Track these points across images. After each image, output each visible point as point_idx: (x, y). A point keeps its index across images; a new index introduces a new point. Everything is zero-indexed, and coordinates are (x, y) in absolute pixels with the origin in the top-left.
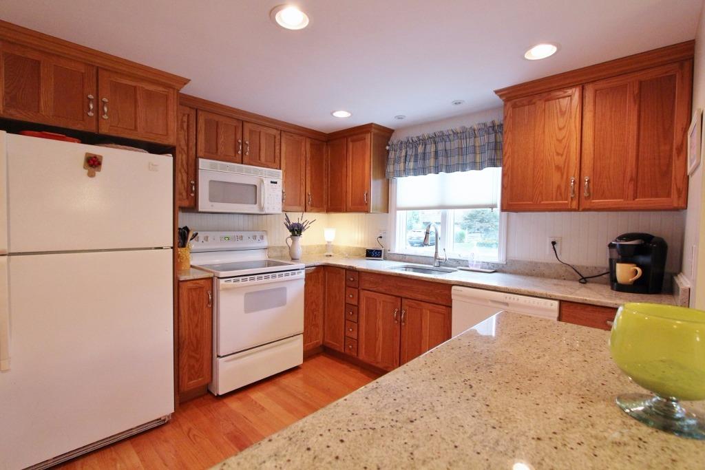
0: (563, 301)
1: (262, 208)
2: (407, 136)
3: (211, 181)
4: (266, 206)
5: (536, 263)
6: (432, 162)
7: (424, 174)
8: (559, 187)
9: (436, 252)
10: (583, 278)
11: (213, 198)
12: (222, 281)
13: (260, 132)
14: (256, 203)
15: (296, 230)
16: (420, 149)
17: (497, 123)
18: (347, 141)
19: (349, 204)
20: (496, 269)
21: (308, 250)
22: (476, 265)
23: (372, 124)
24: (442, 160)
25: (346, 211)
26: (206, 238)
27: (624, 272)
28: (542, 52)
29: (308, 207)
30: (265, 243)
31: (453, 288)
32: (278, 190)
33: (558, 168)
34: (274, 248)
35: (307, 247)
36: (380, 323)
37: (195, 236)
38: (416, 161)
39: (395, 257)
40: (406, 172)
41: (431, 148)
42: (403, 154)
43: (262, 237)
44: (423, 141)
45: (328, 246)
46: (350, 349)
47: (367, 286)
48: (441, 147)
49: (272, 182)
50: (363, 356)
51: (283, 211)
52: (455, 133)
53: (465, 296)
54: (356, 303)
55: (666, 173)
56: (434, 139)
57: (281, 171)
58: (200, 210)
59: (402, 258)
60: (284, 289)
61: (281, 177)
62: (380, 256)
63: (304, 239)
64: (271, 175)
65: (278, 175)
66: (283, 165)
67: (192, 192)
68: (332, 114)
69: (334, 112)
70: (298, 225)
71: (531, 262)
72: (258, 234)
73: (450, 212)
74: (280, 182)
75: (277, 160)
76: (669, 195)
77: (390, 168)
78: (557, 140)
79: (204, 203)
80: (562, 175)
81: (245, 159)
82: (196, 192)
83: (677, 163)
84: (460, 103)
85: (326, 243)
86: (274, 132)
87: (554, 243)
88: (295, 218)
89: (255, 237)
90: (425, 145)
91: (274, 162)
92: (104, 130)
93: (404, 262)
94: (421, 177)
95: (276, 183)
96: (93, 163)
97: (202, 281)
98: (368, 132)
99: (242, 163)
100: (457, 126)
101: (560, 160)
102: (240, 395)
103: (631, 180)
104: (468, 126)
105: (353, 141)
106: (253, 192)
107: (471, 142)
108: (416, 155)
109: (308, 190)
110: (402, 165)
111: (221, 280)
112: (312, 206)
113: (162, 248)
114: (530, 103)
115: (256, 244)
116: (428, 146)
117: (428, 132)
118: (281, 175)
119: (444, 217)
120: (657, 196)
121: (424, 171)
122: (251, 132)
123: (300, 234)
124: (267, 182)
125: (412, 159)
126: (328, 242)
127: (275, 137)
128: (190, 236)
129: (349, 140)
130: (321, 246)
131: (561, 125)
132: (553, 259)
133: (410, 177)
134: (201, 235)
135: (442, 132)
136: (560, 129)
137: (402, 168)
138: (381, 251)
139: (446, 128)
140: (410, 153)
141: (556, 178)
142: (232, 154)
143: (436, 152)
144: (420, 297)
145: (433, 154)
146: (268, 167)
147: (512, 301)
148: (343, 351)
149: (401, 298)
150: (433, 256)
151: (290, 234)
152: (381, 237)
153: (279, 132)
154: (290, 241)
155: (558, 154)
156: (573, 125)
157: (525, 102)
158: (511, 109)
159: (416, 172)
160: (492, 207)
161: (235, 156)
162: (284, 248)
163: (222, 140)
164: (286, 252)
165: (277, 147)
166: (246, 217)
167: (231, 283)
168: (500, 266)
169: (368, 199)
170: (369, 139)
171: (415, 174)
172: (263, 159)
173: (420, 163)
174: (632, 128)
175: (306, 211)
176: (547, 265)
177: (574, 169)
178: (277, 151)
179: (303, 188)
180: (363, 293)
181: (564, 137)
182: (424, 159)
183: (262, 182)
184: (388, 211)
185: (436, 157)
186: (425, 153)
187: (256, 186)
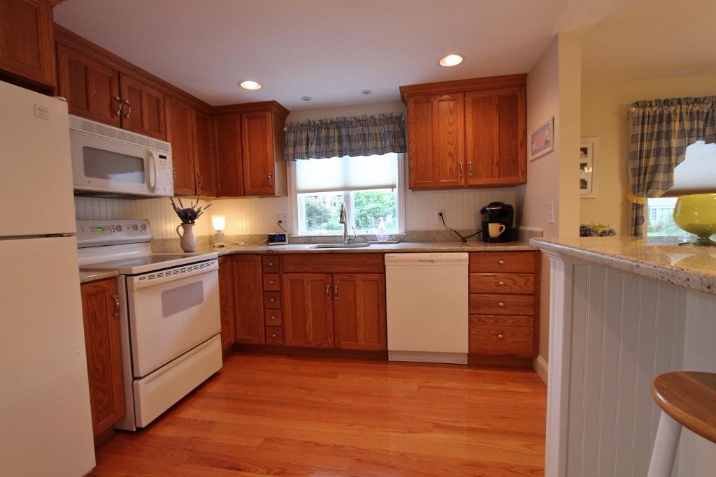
0: (472, 252)
1: (151, 189)
2: (308, 118)
3: (85, 148)
4: (157, 186)
5: (429, 232)
6: (336, 146)
7: (328, 157)
8: (451, 169)
9: (346, 230)
10: (463, 239)
12: (136, 279)
13: (140, 92)
14: (144, 181)
15: (188, 217)
16: (323, 133)
17: (394, 115)
18: (240, 116)
19: (248, 186)
20: (400, 239)
22: (384, 238)
23: (274, 102)
24: (345, 144)
25: (245, 195)
27: (494, 229)
28: (452, 60)
29: (199, 191)
30: (148, 235)
31: (386, 255)
32: (169, 166)
33: (450, 154)
36: (309, 303)
38: (318, 144)
39: (299, 240)
40: (308, 155)
41: (334, 133)
42: (304, 136)
43: (144, 227)
44: (323, 125)
45: (217, 236)
46: (273, 338)
47: (290, 268)
48: (344, 131)
49: (161, 157)
50: (290, 341)
51: (175, 193)
52: (358, 121)
53: (397, 261)
54: (277, 288)
55: (515, 160)
56: (338, 124)
57: (169, 144)
59: (308, 240)
60: (201, 283)
61: (171, 152)
62: (285, 241)
63: (199, 229)
64: (159, 147)
65: (167, 148)
66: (170, 137)
68: (239, 84)
69: (243, 81)
70: (191, 210)
71: (425, 231)
72: (140, 223)
73: (352, 193)
74: (169, 157)
75: (162, 129)
76: (517, 175)
77: (290, 150)
78: (449, 132)
80: (453, 161)
81: (126, 122)
83: (521, 153)
84: (368, 93)
85: (216, 233)
86: (156, 93)
87: (441, 214)
88: (187, 204)
89: (135, 227)
90: (328, 129)
91: (157, 131)
93: (309, 243)
94: (324, 160)
95: (165, 158)
97: (103, 282)
98: (269, 110)
99: (122, 127)
100: (359, 114)
101: (451, 148)
102: (167, 420)
103: (497, 164)
104: (369, 115)
105: (247, 117)
106: (140, 165)
107: (372, 130)
108: (319, 139)
109: (197, 170)
110: (304, 147)
111: (134, 277)
112: (202, 189)
113: (61, 235)
114: (428, 101)
115: (137, 235)
116: (331, 131)
117: (333, 116)
118: (170, 148)
119: (347, 199)
120: (511, 176)
121: (328, 154)
122: (130, 88)
123: (193, 223)
124: (156, 155)
125: (315, 143)
126: (218, 231)
127: (158, 101)
129: (244, 116)
130: (207, 237)
131: (451, 122)
132: (442, 228)
133: (311, 159)
135: (345, 118)
136: (450, 124)
137: (305, 151)
138: (284, 235)
139: (349, 114)
140: (311, 135)
141: (449, 163)
142: (107, 113)
143: (340, 137)
144: (351, 269)
145: (336, 139)
146: (153, 137)
147: (436, 258)
148: (264, 343)
149: (332, 274)
150: (343, 234)
151: (181, 221)
152: (280, 222)
153: (162, 95)
154: (181, 230)
155: (450, 144)
156: (459, 122)
157: (424, 100)
158: (413, 104)
159: (319, 155)
160: (393, 187)
161: (112, 117)
163: (94, 93)
164: (178, 243)
165: (162, 114)
167: (146, 281)
168: (402, 237)
169: (273, 181)
170: (270, 118)
171: (318, 157)
172: (146, 126)
173: (323, 147)
174: (496, 128)
175: (195, 194)
176: (438, 232)
177: (461, 156)
178: (162, 119)
179: (191, 168)
180: (285, 277)
181: (453, 131)
182: (327, 143)
183: (150, 154)
184: (287, 196)
185: (340, 142)
186: (327, 138)
187: (142, 160)
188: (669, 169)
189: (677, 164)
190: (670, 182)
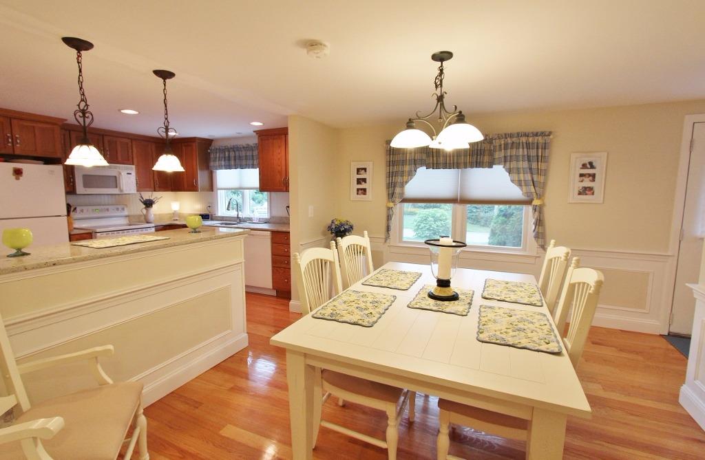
0: (273, 231)
1: (121, 191)
2: (219, 145)
3: (84, 175)
4: (124, 189)
5: (282, 218)
6: (232, 162)
7: (230, 169)
8: (280, 181)
9: (238, 215)
11: (86, 185)
12: (98, 234)
13: (116, 142)
14: (117, 187)
15: (149, 204)
16: (227, 154)
18: (181, 145)
20: (266, 221)
21: (160, 217)
22: (256, 220)
24: (238, 162)
25: (184, 191)
26: (82, 211)
29: (157, 189)
30: (126, 213)
32: (133, 178)
33: (279, 172)
34: (134, 216)
35: (159, 215)
37: (75, 209)
38: (225, 160)
39: (218, 219)
40: (220, 167)
41: (232, 154)
42: (218, 156)
43: (123, 209)
44: (228, 149)
45: (174, 214)
48: (237, 154)
49: (128, 174)
51: (137, 191)
52: (243, 147)
56: (233, 149)
57: (134, 166)
58: (78, 193)
59: (222, 219)
61: (134, 170)
62: (208, 218)
63: (155, 209)
64: (127, 169)
65: (132, 169)
66: (135, 160)
67: (71, 182)
70: (150, 200)
72: (120, 207)
73: (245, 191)
74: (134, 173)
75: (130, 158)
77: (212, 164)
78: (278, 159)
79: (79, 189)
80: (280, 176)
82: (75, 183)
85: (173, 212)
86: (126, 141)
87: (288, 207)
88: (147, 195)
89: (118, 209)
90: (229, 152)
91: (128, 161)
92: (17, 152)
93: (223, 221)
94: (229, 171)
95: (131, 174)
96: (18, 172)
97: (85, 235)
98: (194, 142)
100: (242, 143)
101: (279, 168)
105: (185, 146)
106: (114, 182)
107: (249, 153)
108: (225, 158)
109: (156, 178)
110: (218, 162)
112: (159, 187)
113: (61, 216)
114: (268, 139)
115: (119, 213)
116: (231, 153)
117: (229, 144)
118: (134, 168)
121: (229, 167)
122: (110, 142)
123: (152, 206)
124: (124, 173)
125: (223, 160)
126: (175, 211)
127: (128, 144)
128: (72, 209)
129: (183, 145)
130: (170, 214)
132: (288, 215)
133: (223, 170)
134: (78, 209)
135: (237, 146)
136: (279, 154)
137: (218, 165)
138: (210, 215)
139: (238, 143)
141: (278, 177)
143: (235, 157)
145: (233, 159)
146: (123, 164)
151: (144, 206)
152: (209, 207)
153: (131, 141)
154: (145, 211)
155: (279, 166)
156: (283, 153)
157: (266, 139)
158: (261, 141)
162: (141, 216)
164: (143, 218)
165: (130, 151)
166: (110, 196)
168: (268, 220)
169: (196, 184)
170: (195, 146)
171: (226, 168)
172: (120, 159)
175: (155, 191)
176: (286, 218)
177: (284, 173)
178: (130, 154)
179: (152, 176)
181: (280, 158)
182: (229, 160)
183: (120, 174)
184: (212, 191)
185: (235, 160)
186: (229, 157)
187: (116, 177)
188: (402, 185)
189: (407, 182)
190: (402, 194)
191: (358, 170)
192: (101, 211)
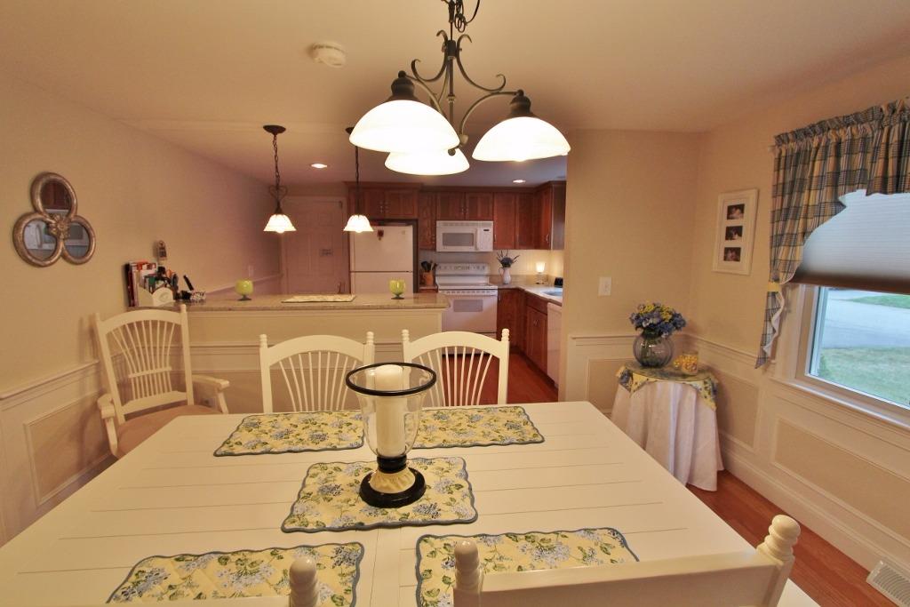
1: (476, 248)
3: (444, 234)
4: (478, 246)
11: (446, 243)
12: (440, 292)
13: (477, 197)
14: (473, 244)
15: (507, 263)
26: (445, 268)
29: (518, 246)
30: (486, 271)
32: (490, 235)
37: (437, 266)
43: (484, 268)
45: (539, 276)
49: (485, 230)
51: (494, 248)
54: (526, 316)
57: (492, 222)
58: (438, 251)
60: (481, 300)
61: (492, 226)
63: (512, 270)
64: (483, 225)
65: (490, 225)
66: (495, 218)
69: (512, 180)
70: (508, 259)
72: (481, 266)
74: (491, 230)
75: (490, 213)
79: (440, 247)
81: (466, 217)
82: (435, 240)
85: (538, 274)
86: (488, 195)
88: (505, 253)
91: (488, 216)
95: (488, 230)
97: (431, 290)
99: (464, 220)
106: (471, 239)
109: (517, 233)
115: (479, 272)
122: (471, 198)
123: (511, 266)
124: (481, 230)
127: (489, 198)
128: (433, 266)
134: (441, 266)
142: (457, 215)
146: (482, 220)
151: (501, 266)
153: (492, 194)
154: (502, 271)
161: (460, 216)
163: (451, 207)
165: (491, 206)
167: (445, 293)
169: (549, 238)
172: (480, 215)
175: (515, 249)
178: (491, 208)
179: (513, 232)
183: (477, 231)
187: (472, 234)
191: (731, 210)
192: (463, 268)
